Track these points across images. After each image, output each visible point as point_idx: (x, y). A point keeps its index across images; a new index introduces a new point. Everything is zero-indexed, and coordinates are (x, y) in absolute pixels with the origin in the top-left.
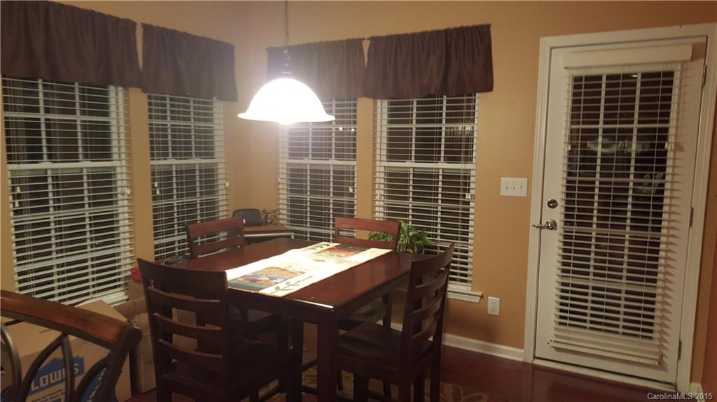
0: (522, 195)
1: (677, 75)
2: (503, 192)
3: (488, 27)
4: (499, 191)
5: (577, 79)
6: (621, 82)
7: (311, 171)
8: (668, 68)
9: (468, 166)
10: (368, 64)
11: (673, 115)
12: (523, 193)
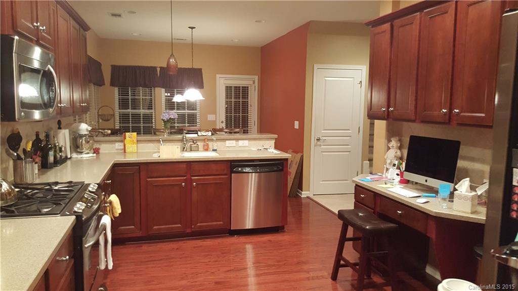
0: (212, 120)
1: (249, 87)
2: (209, 119)
3: (201, 69)
4: (207, 119)
5: (227, 87)
6: (237, 88)
7: (132, 114)
8: (247, 86)
9: (196, 112)
10: (160, 74)
11: (249, 98)
12: (214, 119)
